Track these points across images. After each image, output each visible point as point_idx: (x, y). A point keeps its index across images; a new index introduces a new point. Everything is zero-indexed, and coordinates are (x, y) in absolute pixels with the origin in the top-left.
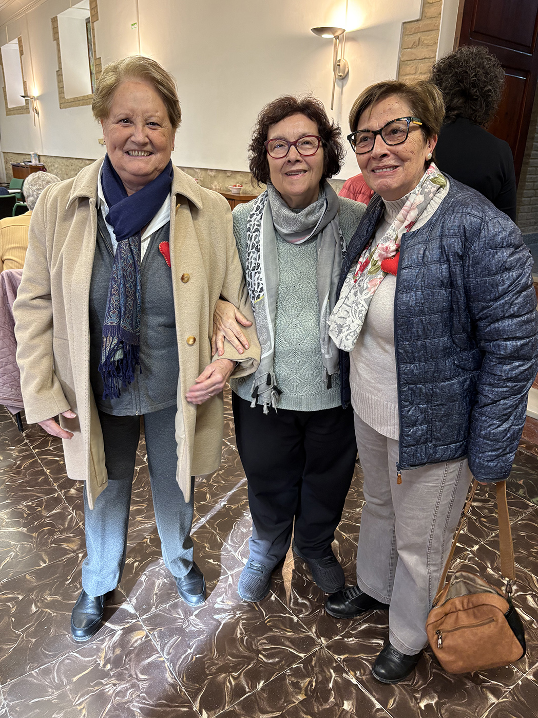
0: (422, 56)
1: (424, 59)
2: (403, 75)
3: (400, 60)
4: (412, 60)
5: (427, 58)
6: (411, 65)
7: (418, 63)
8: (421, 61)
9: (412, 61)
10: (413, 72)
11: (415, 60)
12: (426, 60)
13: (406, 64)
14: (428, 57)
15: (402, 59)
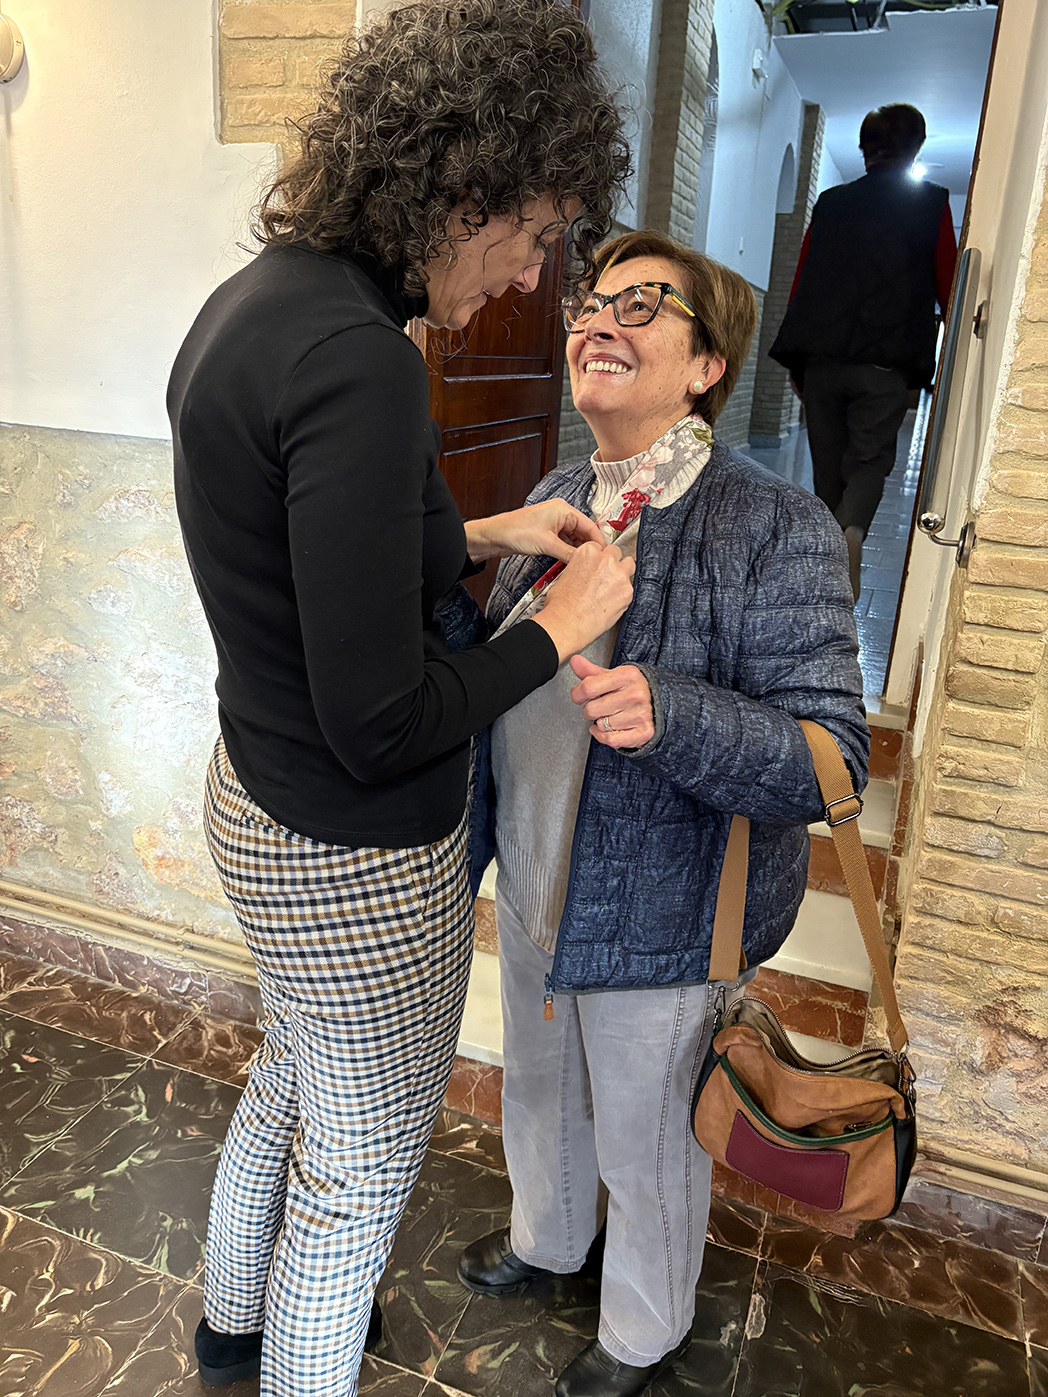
0: (303, 26)
1: (312, 37)
2: (236, 87)
3: (222, 36)
4: (264, 38)
5: (323, 37)
6: (265, 56)
7: (290, 49)
8: (302, 43)
9: (264, 43)
10: (275, 79)
11: (277, 37)
12: (318, 41)
13: (245, 51)
14: (325, 33)
15: (229, 33)
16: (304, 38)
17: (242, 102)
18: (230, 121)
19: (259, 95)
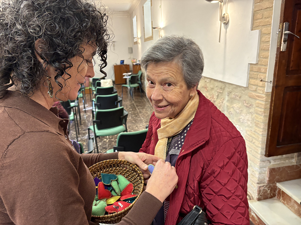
1: (267, 8)
3: (254, 10)
4: (260, 10)
7: (264, 11)
10: (261, 17)
13: (257, 13)
16: (265, 9)
17: (256, 22)
18: (254, 26)
19: (258, 21)
